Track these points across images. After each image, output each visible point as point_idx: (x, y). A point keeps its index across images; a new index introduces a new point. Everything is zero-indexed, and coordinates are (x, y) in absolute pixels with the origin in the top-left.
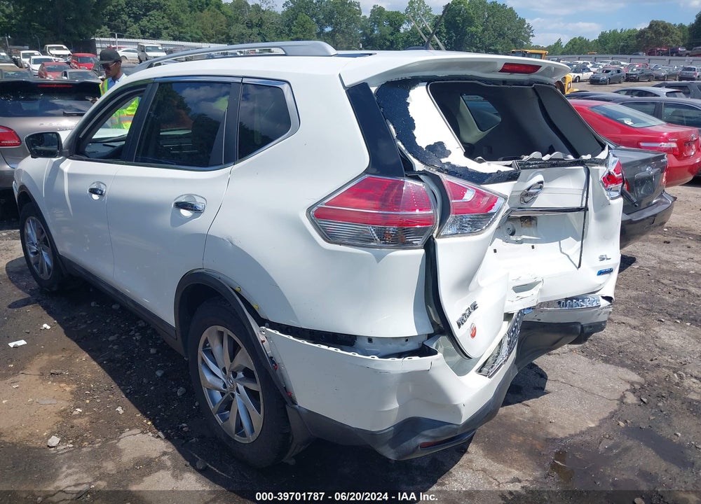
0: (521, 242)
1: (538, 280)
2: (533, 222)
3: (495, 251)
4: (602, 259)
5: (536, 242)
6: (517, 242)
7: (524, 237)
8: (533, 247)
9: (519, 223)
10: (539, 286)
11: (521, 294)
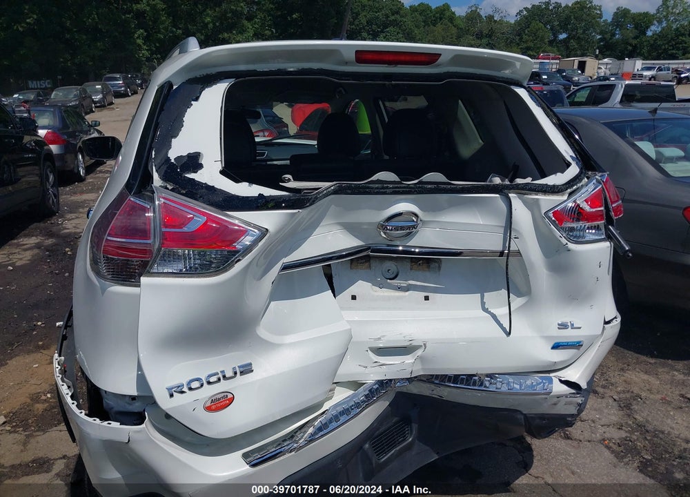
0: (407, 289)
1: (414, 343)
2: (434, 265)
3: (354, 298)
4: (563, 326)
5: (436, 291)
6: (399, 289)
7: (411, 282)
8: (427, 298)
9: (408, 265)
10: (419, 352)
11: (383, 360)
